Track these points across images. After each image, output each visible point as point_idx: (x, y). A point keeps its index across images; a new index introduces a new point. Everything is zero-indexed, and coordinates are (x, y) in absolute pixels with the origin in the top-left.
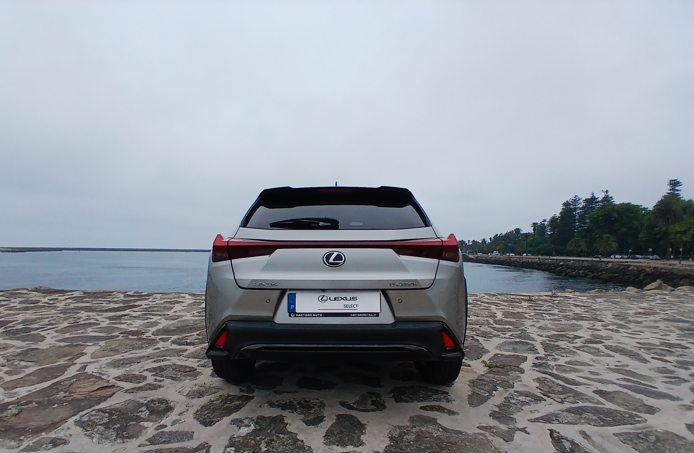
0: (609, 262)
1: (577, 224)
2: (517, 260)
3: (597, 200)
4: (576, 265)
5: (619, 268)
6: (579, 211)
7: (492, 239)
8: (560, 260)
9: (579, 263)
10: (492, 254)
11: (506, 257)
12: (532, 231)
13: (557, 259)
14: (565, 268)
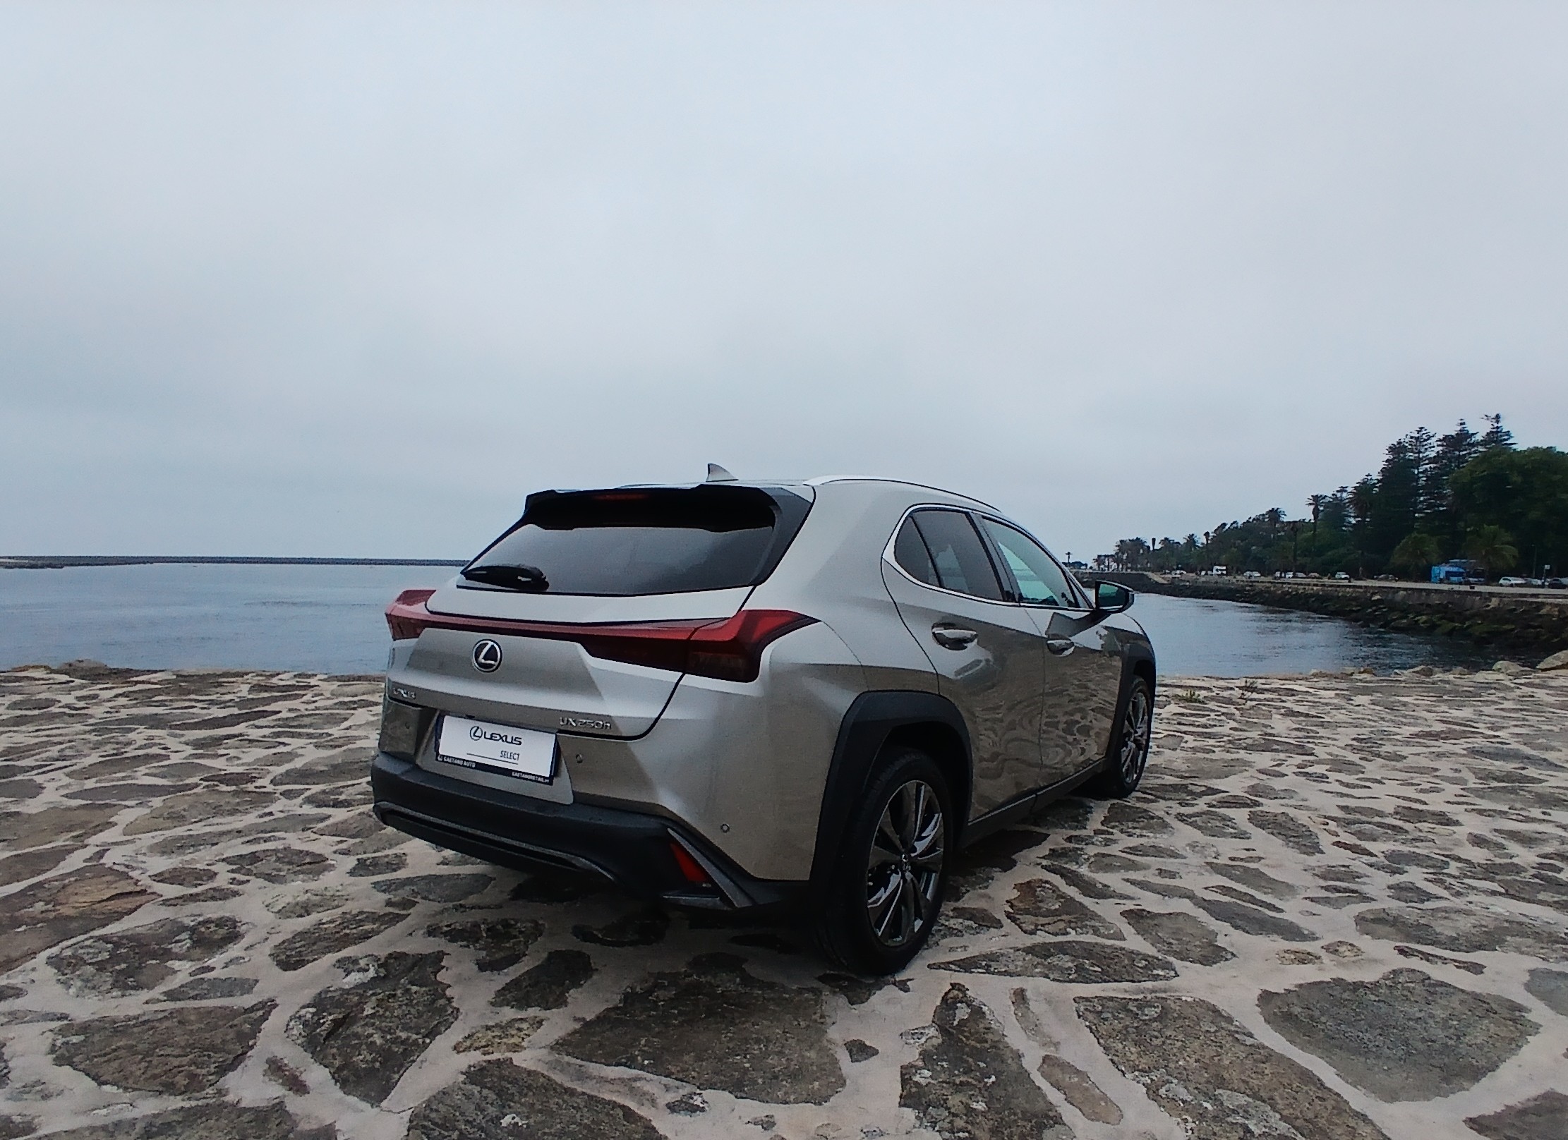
0: (1492, 594)
1: (1422, 499)
2: (1268, 587)
3: (1473, 439)
4: (1410, 603)
5: (1515, 610)
6: (1428, 466)
7: (1211, 534)
8: (1375, 588)
9: (1419, 598)
10: (1209, 572)
11: (1243, 581)
12: (1309, 517)
13: (1366, 587)
14: (1384, 610)
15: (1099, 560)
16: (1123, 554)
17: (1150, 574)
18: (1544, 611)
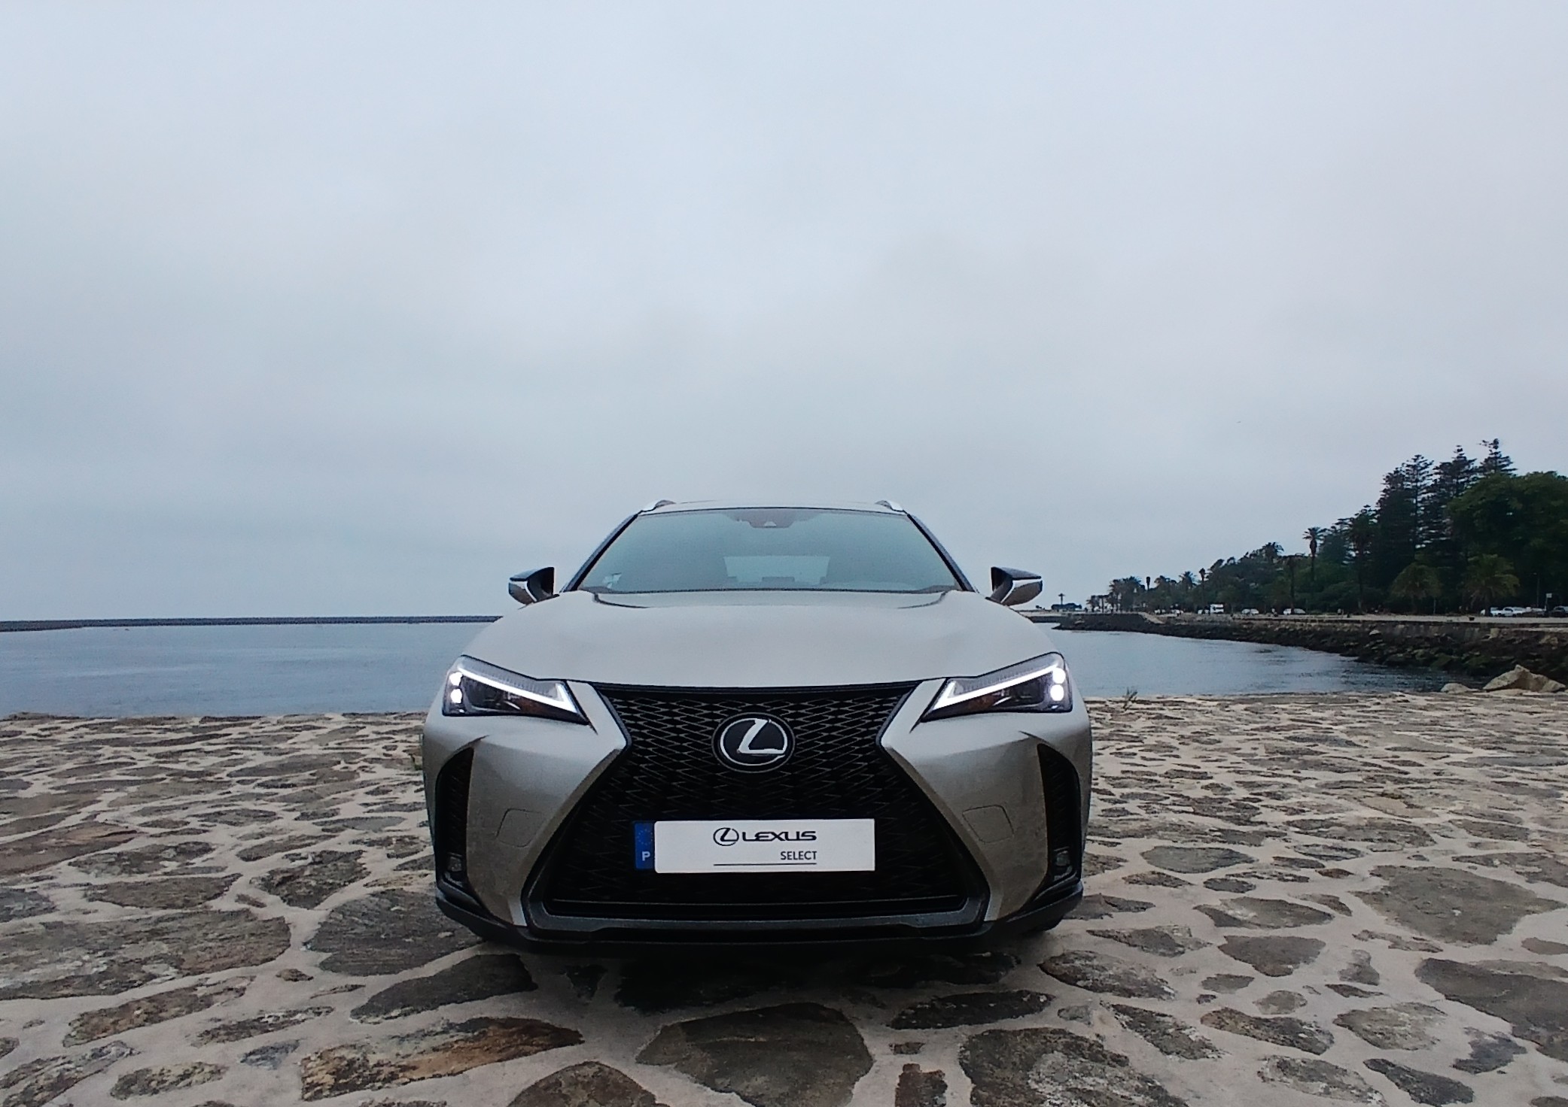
0: (1491, 625)
1: (1421, 529)
2: (1266, 625)
3: (1471, 466)
4: (1409, 636)
5: (1514, 640)
6: (1425, 496)
7: (1206, 572)
8: (1373, 622)
9: (1418, 630)
10: (1207, 611)
11: (1241, 619)
12: (1308, 552)
13: (1364, 621)
14: (1382, 645)
15: (1093, 601)
16: (1117, 594)
17: (1145, 615)
18: (1543, 641)
